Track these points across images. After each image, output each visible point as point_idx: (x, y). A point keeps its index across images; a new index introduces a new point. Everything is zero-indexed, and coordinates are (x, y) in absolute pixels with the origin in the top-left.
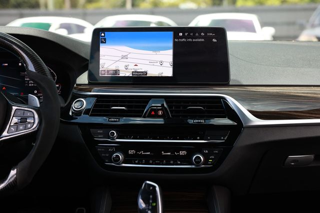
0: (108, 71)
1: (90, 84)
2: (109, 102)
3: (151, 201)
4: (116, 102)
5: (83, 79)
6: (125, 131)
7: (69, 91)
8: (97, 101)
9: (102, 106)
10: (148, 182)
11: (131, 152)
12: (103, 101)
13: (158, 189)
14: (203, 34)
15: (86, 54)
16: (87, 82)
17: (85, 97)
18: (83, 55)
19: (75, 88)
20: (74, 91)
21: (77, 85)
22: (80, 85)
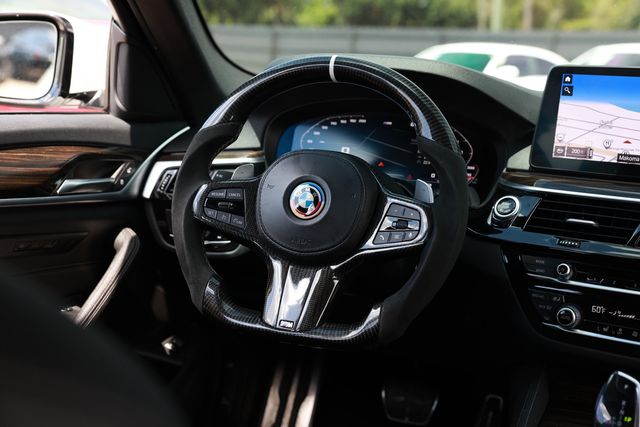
0: (570, 149)
1: (532, 170)
2: (565, 207)
3: (622, 412)
4: (579, 209)
5: (521, 160)
6: (587, 267)
7: (492, 180)
8: (542, 204)
9: (550, 214)
10: (620, 373)
11: (597, 309)
12: (552, 206)
13: (639, 390)
15: (532, 113)
16: (526, 166)
17: (520, 194)
18: (525, 115)
19: (504, 176)
20: (502, 181)
21: (509, 170)
22: (514, 170)
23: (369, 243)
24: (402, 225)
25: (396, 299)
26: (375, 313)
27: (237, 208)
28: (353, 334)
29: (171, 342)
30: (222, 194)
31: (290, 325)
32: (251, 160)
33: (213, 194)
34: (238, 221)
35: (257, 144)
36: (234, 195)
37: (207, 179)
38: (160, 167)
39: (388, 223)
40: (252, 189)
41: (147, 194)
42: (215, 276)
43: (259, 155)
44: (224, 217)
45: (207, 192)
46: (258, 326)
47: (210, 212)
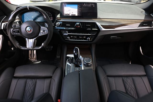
1: (60, 17)
2: (66, 23)
3: (77, 52)
4: (68, 23)
6: (70, 31)
8: (62, 23)
10: (76, 47)
11: (71, 37)
12: (64, 23)
13: (78, 49)
14: (91, 4)
15: (59, 9)
17: (59, 21)
19: (57, 19)
20: (56, 19)
22: (58, 18)
23: (40, 34)
24: (44, 31)
25: (45, 42)
26: (43, 44)
27: (18, 32)
28: (40, 47)
29: (13, 48)
30: (15, 30)
31: (31, 48)
32: (18, 21)
33: (14, 30)
34: (19, 34)
35: (19, 18)
36: (17, 30)
37: (12, 28)
38: (3, 24)
39: (42, 31)
40: (20, 28)
41: (2, 28)
43: (19, 20)
44: (17, 33)
45: (13, 30)
47: (14, 33)
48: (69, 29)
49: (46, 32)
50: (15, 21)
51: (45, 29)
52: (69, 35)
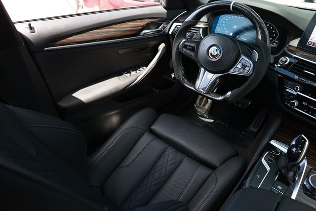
0: (314, 43)
1: (297, 47)
2: (305, 65)
3: (299, 148)
4: (310, 67)
5: (295, 43)
6: (306, 89)
7: (281, 49)
8: (297, 63)
9: (299, 67)
10: (303, 135)
11: (304, 103)
12: (300, 64)
13: (307, 143)
15: (304, 27)
17: (290, 56)
18: (301, 27)
19: (287, 47)
20: (286, 49)
21: (289, 45)
22: (291, 46)
23: (232, 70)
24: (244, 67)
25: (236, 91)
26: (229, 93)
27: (193, 49)
28: (220, 98)
29: (174, 74)
30: (188, 44)
31: (202, 91)
32: (204, 26)
33: (186, 43)
34: (192, 54)
35: (207, 21)
36: (193, 45)
37: (185, 37)
38: (175, 24)
39: (239, 66)
40: (198, 43)
41: (170, 33)
42: (183, 70)
43: (206, 25)
44: (188, 52)
45: (185, 42)
46: (192, 88)
47: (184, 49)
48: (309, 82)
49: (249, 70)
50: (197, 26)
51: (248, 65)
52: (298, 97)
